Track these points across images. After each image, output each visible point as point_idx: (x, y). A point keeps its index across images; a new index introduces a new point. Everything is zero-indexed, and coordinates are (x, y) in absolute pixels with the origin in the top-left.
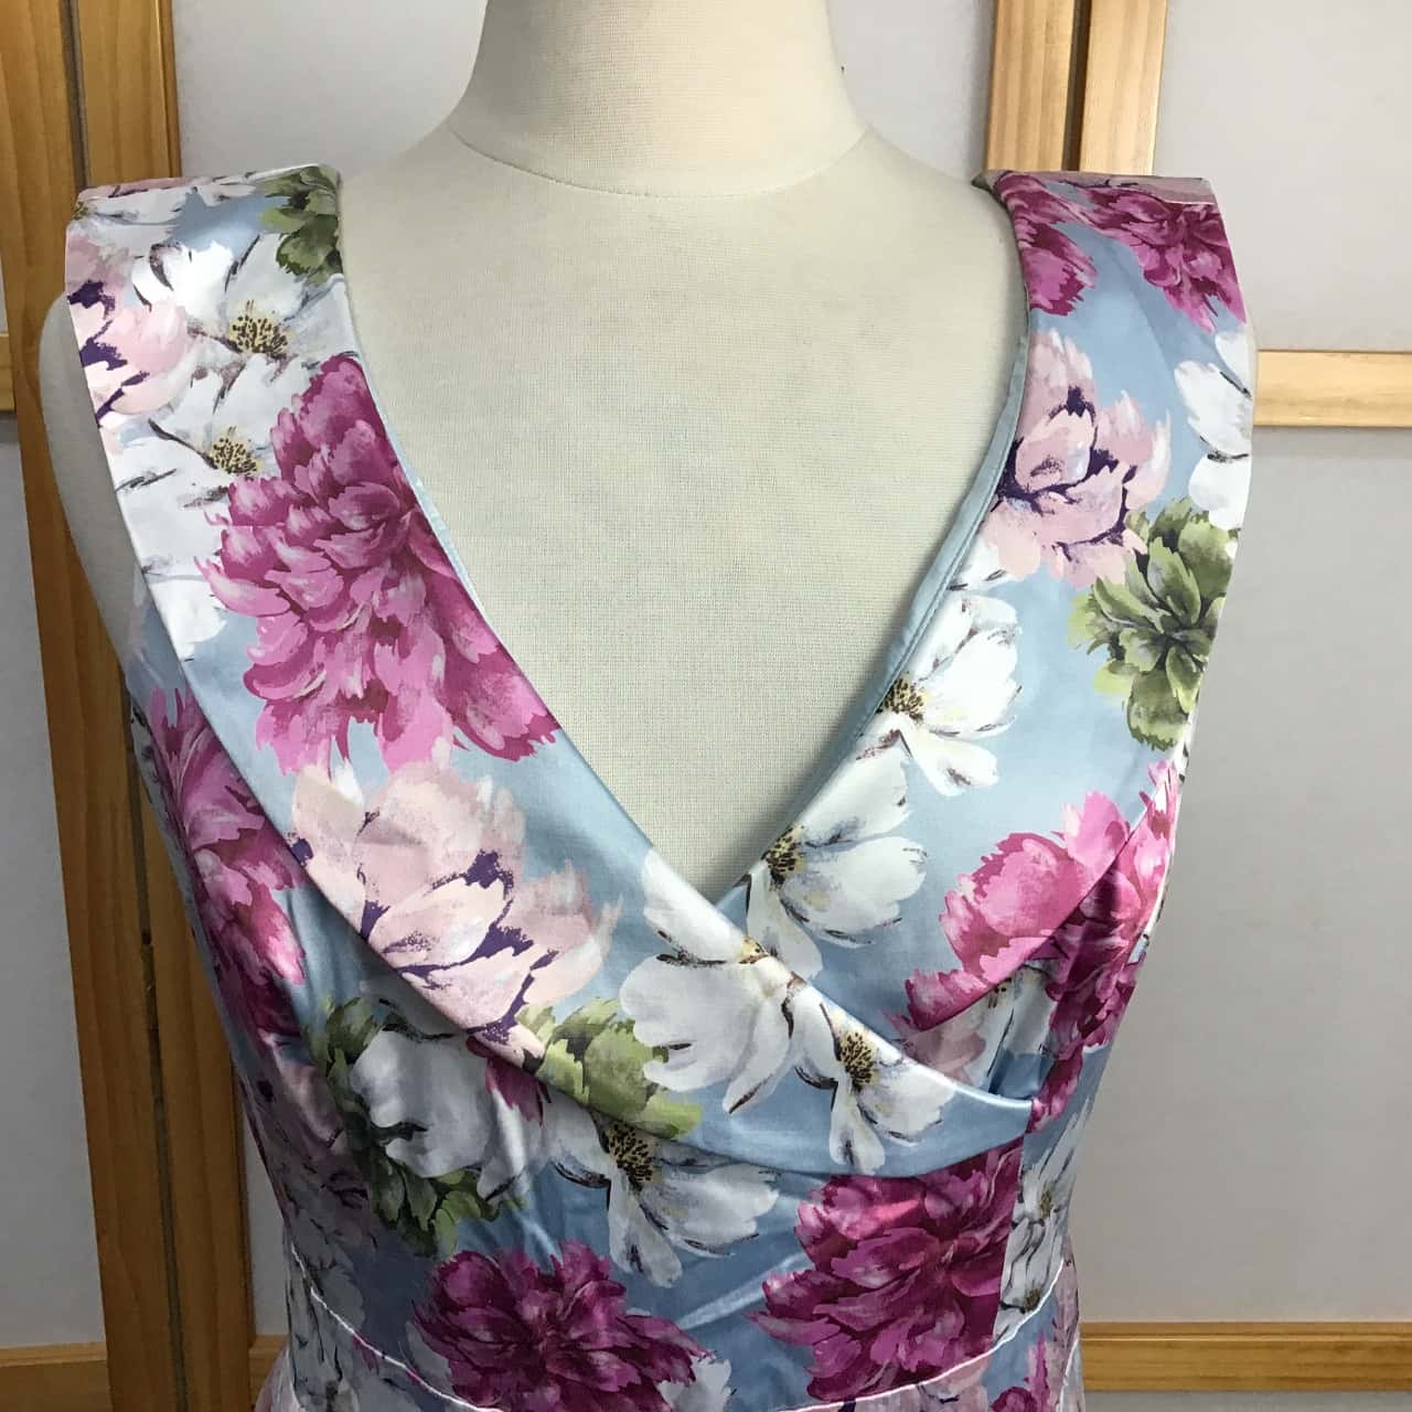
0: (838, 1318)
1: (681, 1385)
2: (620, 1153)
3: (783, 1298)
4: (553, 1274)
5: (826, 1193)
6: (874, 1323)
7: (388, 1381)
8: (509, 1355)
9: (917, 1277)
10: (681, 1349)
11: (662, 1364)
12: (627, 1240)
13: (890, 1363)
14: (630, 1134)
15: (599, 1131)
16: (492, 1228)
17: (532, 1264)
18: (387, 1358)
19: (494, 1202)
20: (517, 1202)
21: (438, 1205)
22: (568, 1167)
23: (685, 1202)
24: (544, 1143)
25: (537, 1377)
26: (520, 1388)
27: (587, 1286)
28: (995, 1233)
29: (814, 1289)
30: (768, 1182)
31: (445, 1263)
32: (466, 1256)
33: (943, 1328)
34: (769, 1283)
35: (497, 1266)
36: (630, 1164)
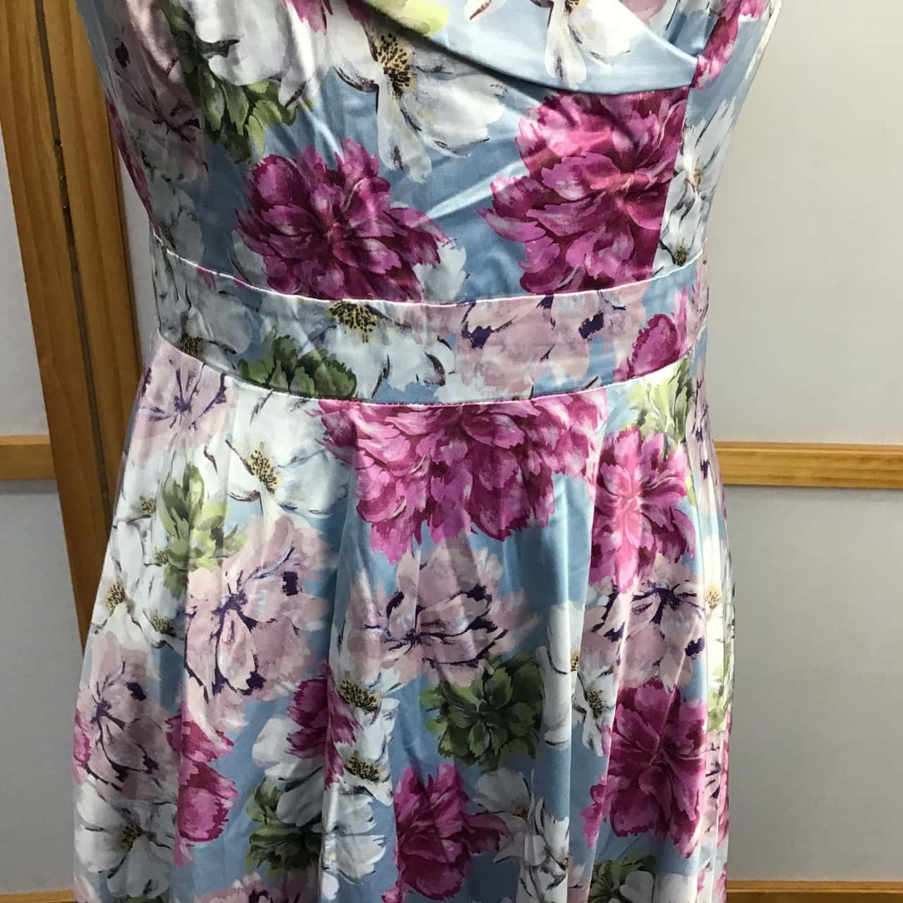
0: (544, 223)
1: (429, 267)
2: (386, 61)
3: (505, 198)
4: (337, 170)
5: (540, 113)
6: (570, 231)
7: (222, 293)
8: (306, 245)
9: (603, 198)
10: (430, 235)
11: (416, 250)
12: (391, 141)
13: (580, 268)
14: (393, 44)
15: (370, 42)
16: (291, 131)
17: (321, 160)
18: (221, 275)
19: (291, 107)
20: (308, 104)
21: (250, 112)
22: (347, 72)
23: (434, 104)
24: (328, 50)
25: (327, 262)
26: (316, 273)
27: (362, 181)
28: (660, 175)
29: (529, 194)
30: (497, 96)
31: (257, 165)
32: (273, 159)
33: (619, 249)
34: (495, 184)
35: (295, 166)
36: (393, 70)
